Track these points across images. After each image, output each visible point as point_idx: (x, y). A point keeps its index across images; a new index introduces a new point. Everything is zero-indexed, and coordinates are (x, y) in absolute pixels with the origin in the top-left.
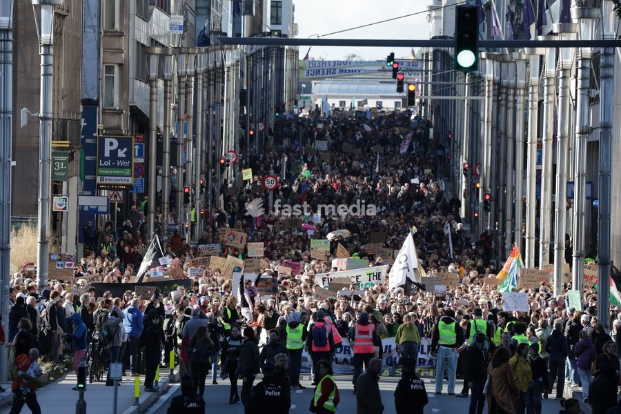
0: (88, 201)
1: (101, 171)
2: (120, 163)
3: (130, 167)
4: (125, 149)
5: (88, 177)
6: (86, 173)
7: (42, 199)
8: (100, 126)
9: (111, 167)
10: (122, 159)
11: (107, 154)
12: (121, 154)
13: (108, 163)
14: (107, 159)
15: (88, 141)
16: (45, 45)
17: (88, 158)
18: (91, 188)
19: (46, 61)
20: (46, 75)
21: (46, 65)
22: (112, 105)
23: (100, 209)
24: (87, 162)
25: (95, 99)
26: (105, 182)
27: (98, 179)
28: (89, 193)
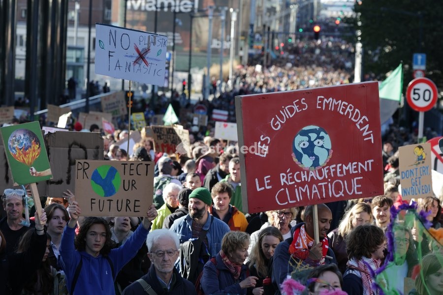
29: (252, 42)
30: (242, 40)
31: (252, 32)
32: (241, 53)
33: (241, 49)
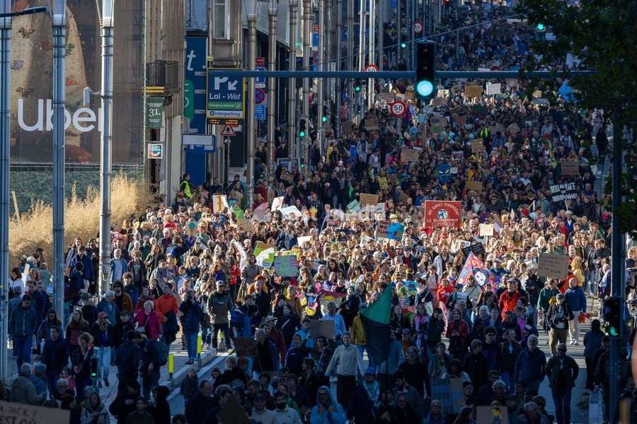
0: (193, 141)
1: (211, 105)
2: (231, 96)
3: (241, 100)
4: (236, 82)
5: (197, 112)
6: (196, 107)
7: (104, 174)
8: (209, 58)
9: (222, 100)
10: (232, 92)
11: (217, 87)
12: (231, 87)
13: (218, 97)
14: (217, 92)
15: (198, 73)
16: (105, 28)
17: (198, 91)
18: (199, 124)
19: (107, 42)
20: (107, 55)
21: (107, 47)
22: (223, 34)
23: (206, 148)
24: (196, 96)
25: (204, 30)
26: (215, 116)
27: (208, 112)
28: (196, 130)
29: (200, 102)
30: (153, 97)
31: (199, 62)
32: (153, 150)
33: (154, 136)
